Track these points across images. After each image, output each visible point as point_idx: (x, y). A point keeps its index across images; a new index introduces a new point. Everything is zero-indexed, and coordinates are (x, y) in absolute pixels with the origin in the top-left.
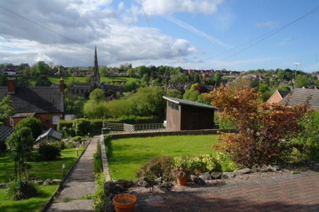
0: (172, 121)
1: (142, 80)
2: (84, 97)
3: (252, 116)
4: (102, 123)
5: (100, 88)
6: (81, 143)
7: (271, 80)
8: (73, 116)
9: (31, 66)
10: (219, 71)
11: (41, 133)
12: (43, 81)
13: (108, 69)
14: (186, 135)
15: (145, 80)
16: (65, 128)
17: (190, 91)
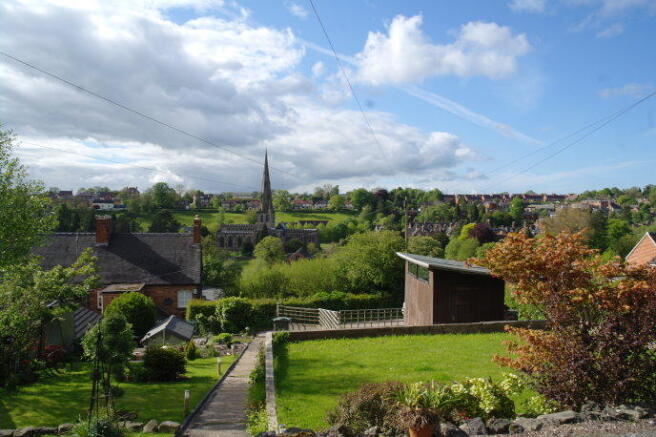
0: (417, 305)
1: (359, 218)
2: (243, 253)
3: (579, 295)
4: (275, 307)
5: (275, 235)
6: (229, 347)
7: (635, 210)
8: (219, 291)
9: (141, 192)
10: (520, 196)
11: (153, 325)
12: (163, 220)
13: (290, 196)
14: (444, 333)
15: (367, 218)
16: (201, 315)
17: (460, 238)
